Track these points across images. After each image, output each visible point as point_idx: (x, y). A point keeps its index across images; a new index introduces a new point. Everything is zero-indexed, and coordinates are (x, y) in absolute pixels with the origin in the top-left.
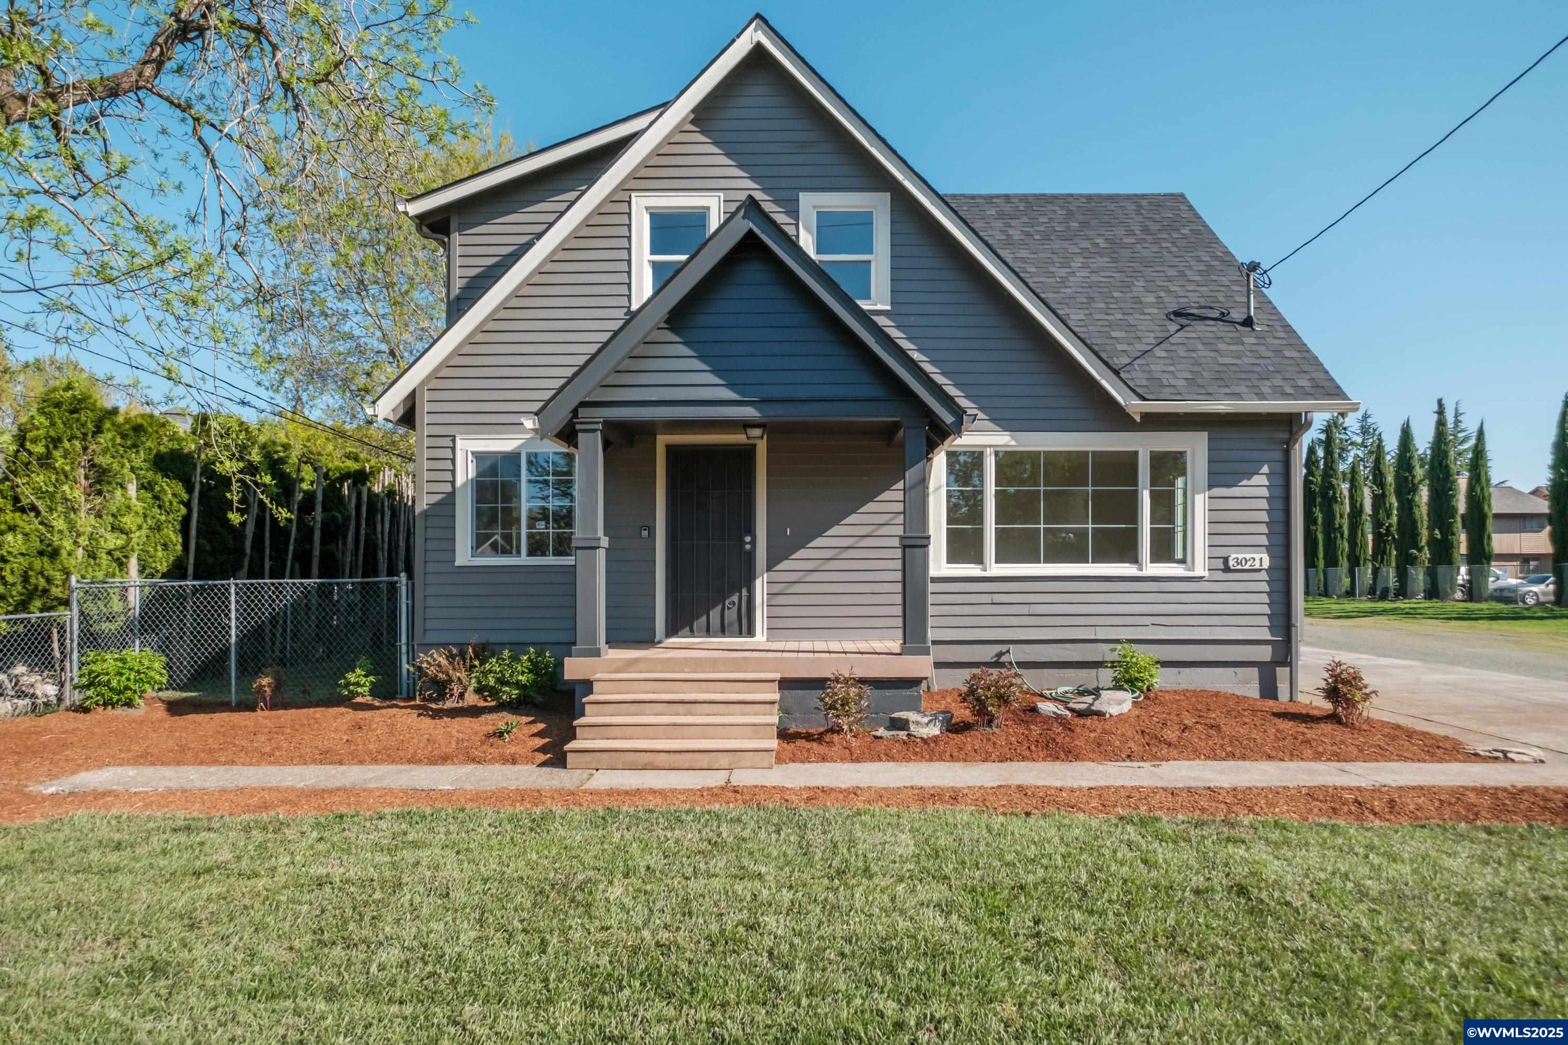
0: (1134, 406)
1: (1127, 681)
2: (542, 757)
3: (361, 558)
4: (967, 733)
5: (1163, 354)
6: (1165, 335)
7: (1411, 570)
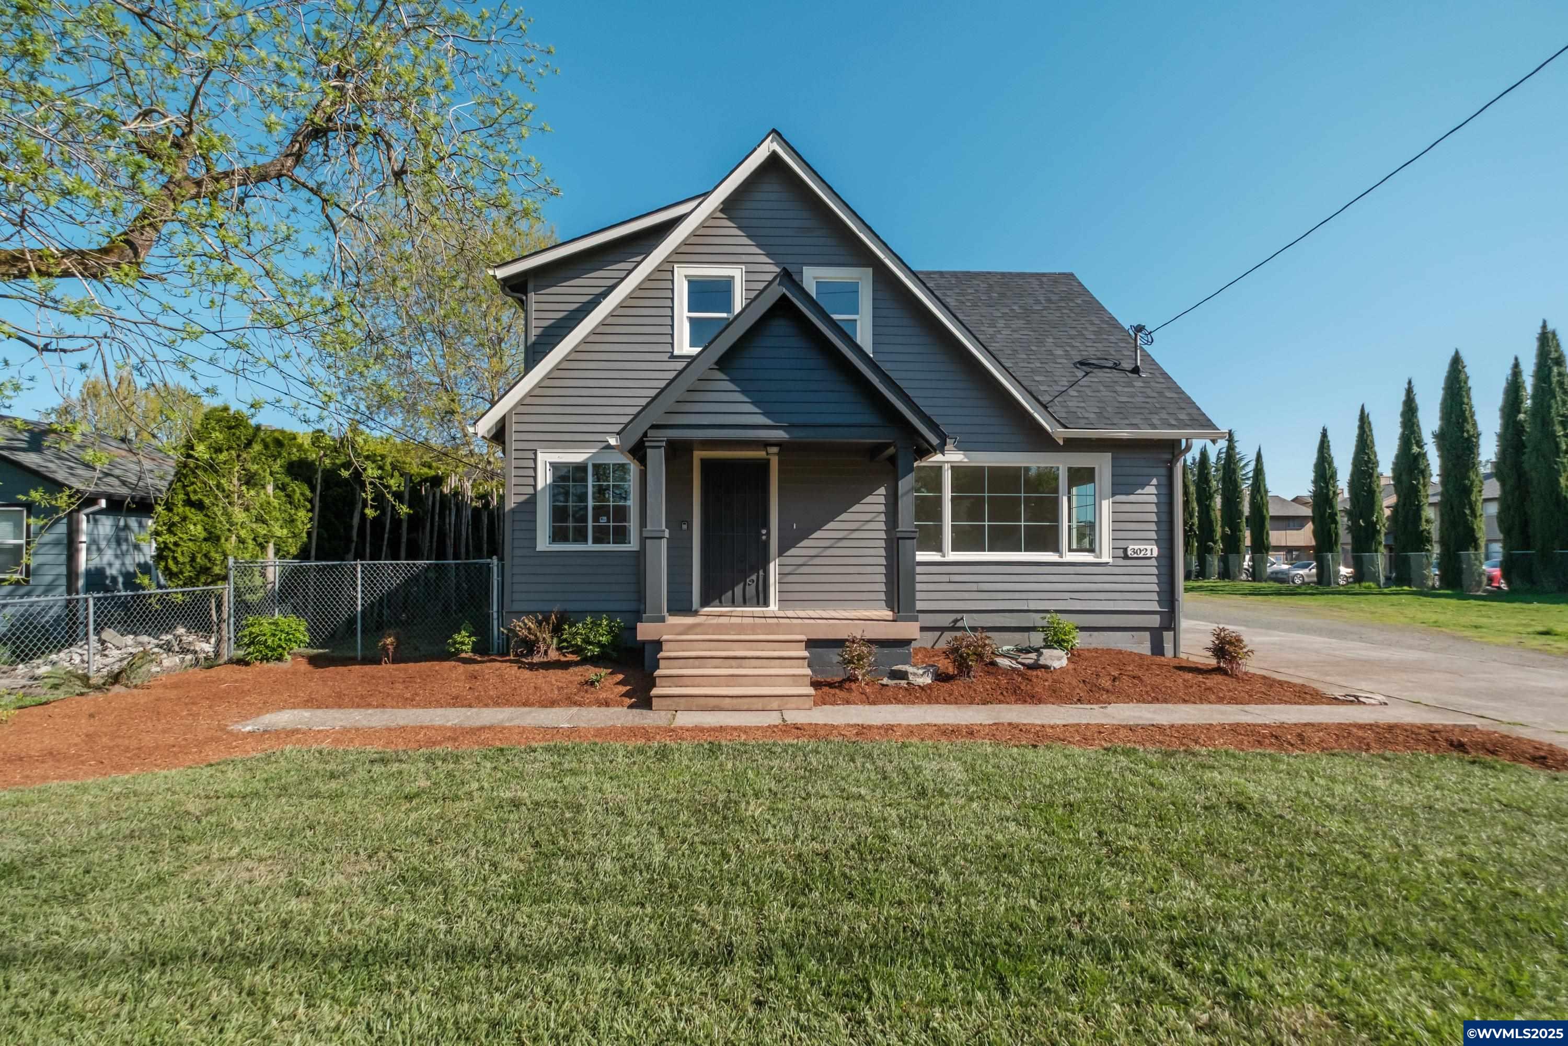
0: (1059, 433)
1: (1056, 642)
2: (628, 701)
3: (435, 544)
4: (952, 682)
5: (1075, 394)
6: (1076, 379)
7: (1209, 557)
